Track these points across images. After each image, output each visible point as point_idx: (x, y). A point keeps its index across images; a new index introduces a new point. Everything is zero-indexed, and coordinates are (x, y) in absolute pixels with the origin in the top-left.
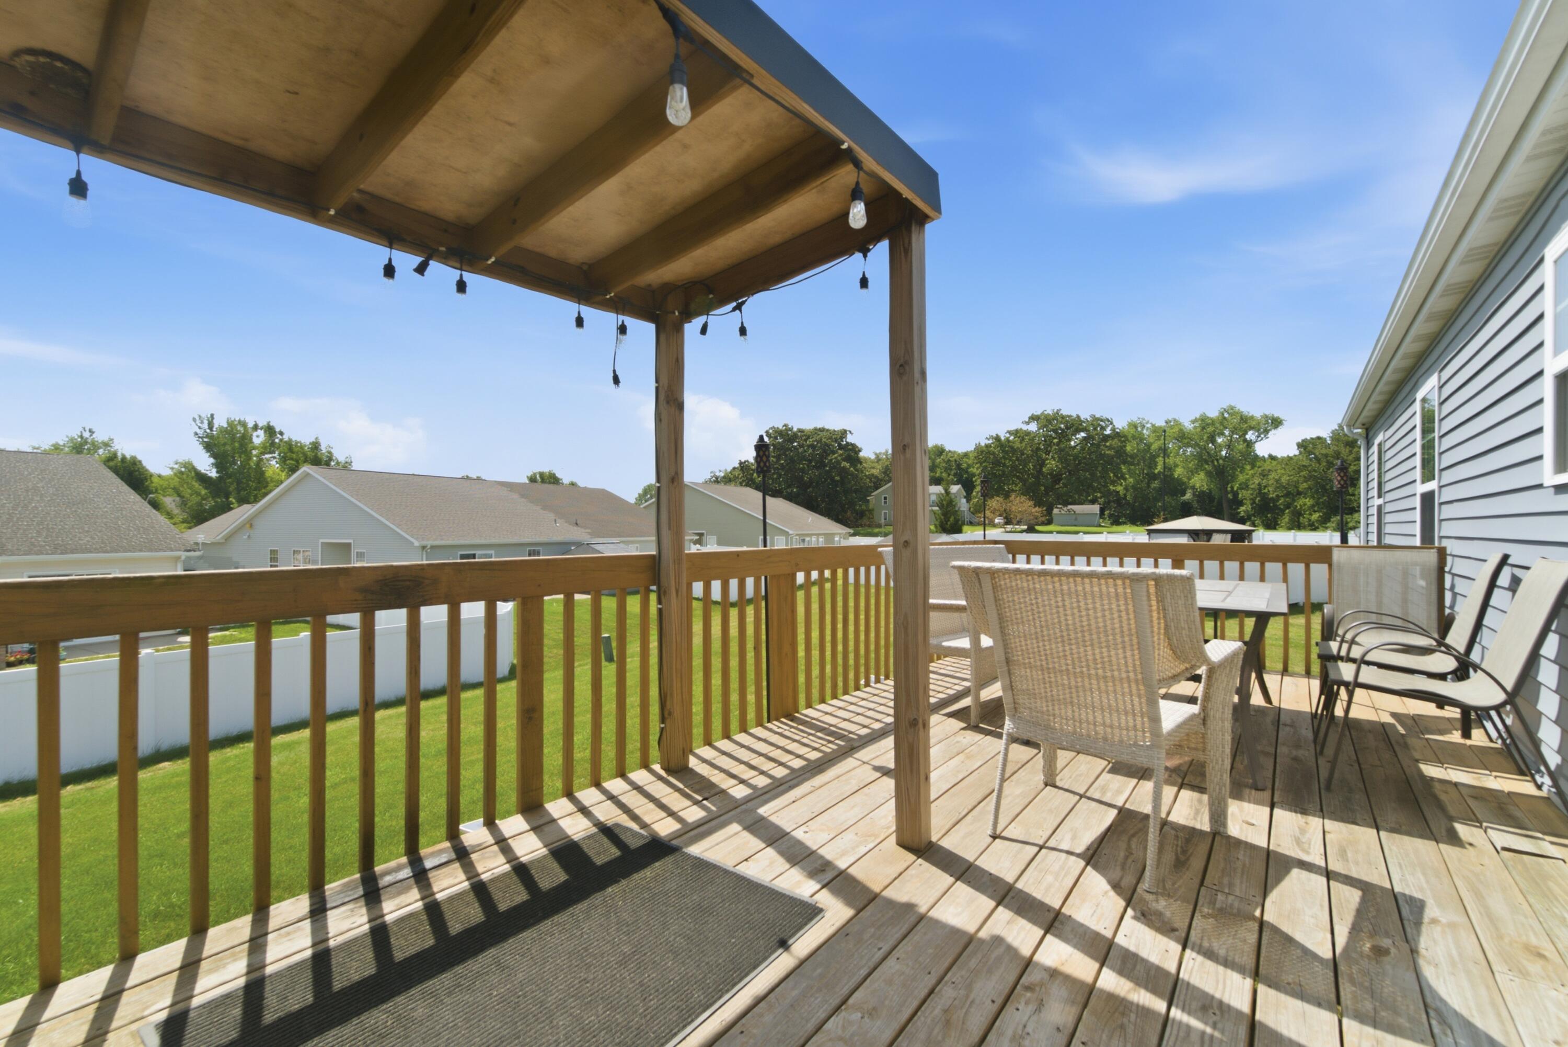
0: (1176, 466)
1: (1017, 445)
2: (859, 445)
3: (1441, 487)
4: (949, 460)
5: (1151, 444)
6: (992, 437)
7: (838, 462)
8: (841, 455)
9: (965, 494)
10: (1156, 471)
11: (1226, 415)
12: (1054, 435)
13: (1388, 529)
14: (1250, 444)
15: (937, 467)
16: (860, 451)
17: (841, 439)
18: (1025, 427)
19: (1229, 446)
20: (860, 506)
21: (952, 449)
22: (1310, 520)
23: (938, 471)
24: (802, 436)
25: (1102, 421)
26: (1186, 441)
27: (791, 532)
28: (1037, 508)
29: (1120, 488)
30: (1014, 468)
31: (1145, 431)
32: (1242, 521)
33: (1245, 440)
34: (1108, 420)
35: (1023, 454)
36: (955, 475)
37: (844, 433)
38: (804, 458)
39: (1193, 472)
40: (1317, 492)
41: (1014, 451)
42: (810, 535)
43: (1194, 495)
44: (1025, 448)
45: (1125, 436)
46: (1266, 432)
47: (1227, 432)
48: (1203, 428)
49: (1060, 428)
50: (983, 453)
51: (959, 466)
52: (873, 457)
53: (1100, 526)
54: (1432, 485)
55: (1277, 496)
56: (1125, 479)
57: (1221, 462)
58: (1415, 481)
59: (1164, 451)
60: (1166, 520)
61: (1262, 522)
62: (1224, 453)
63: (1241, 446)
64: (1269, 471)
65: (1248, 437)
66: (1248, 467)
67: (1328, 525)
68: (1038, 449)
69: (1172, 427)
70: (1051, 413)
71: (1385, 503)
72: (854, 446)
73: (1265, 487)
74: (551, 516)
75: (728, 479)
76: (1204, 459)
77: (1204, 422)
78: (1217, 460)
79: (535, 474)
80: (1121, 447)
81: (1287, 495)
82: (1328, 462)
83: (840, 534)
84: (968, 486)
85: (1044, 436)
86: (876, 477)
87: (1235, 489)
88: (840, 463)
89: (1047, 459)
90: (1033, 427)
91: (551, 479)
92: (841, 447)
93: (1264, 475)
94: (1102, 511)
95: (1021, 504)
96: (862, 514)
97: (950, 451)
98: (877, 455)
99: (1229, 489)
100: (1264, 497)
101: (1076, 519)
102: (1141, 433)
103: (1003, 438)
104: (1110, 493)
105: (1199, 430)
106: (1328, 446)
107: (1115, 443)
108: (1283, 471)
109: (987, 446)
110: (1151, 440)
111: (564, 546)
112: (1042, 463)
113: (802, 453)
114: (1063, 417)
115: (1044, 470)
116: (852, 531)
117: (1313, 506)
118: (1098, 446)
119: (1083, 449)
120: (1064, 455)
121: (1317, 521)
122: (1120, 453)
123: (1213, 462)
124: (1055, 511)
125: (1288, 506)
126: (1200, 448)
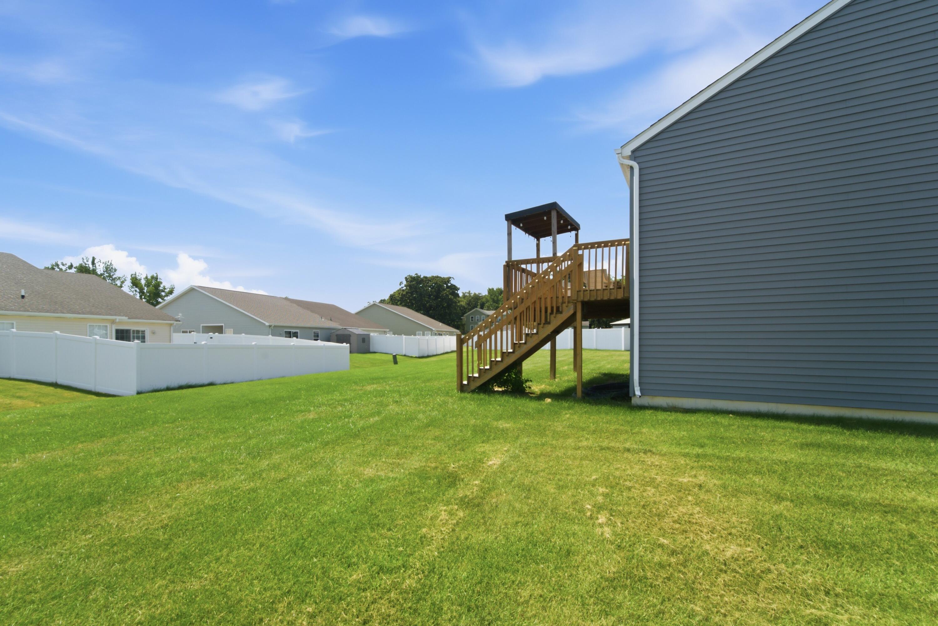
2: (457, 286)
8: (448, 292)
16: (457, 290)
17: (448, 282)
24: (426, 281)
27: (434, 329)
37: (449, 279)
38: (427, 294)
72: (454, 286)
86: (464, 307)
88: (448, 296)
92: (448, 287)
98: (465, 294)
111: (330, 330)
113: (426, 290)
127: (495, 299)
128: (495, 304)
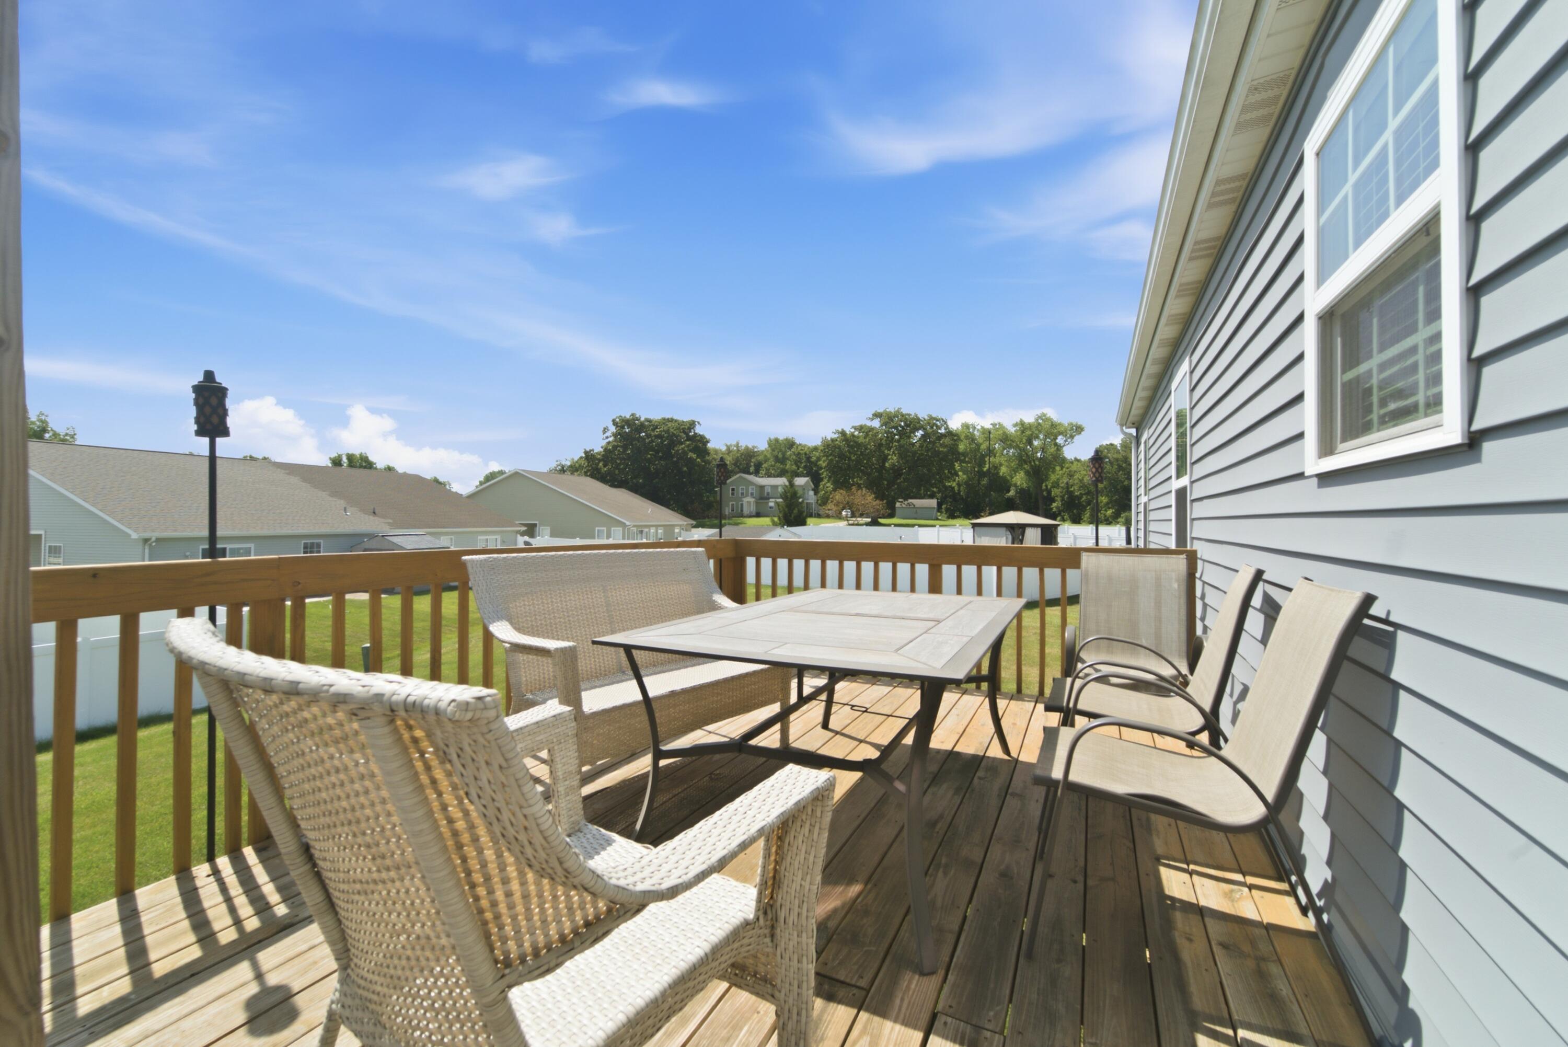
0: (1001, 465)
1: (861, 440)
2: (707, 437)
3: (1192, 482)
4: (799, 454)
5: (981, 444)
6: (837, 432)
7: (685, 453)
8: (688, 446)
9: (813, 486)
10: (985, 469)
11: (1040, 421)
12: (895, 431)
13: (1152, 527)
14: (1059, 448)
15: (787, 459)
16: (708, 442)
17: (690, 429)
18: (869, 423)
19: (1043, 449)
20: (708, 497)
21: (803, 443)
22: (1106, 516)
23: (789, 463)
24: (649, 426)
25: (937, 420)
26: (1008, 443)
27: (628, 523)
28: (878, 502)
29: (954, 484)
30: (859, 462)
31: (976, 432)
32: (1054, 517)
33: (1056, 444)
34: (943, 421)
35: (866, 449)
36: (805, 467)
37: (692, 424)
38: (652, 449)
39: (1015, 471)
40: (1110, 491)
41: (858, 445)
42: (649, 526)
43: (1017, 492)
44: (869, 443)
45: (956, 435)
46: (1072, 437)
47: (1041, 436)
48: (1023, 432)
49: (900, 426)
50: (829, 447)
51: (808, 459)
52: (724, 449)
53: (937, 519)
54: (1184, 481)
55: (1081, 494)
56: (958, 475)
57: (1037, 463)
58: (1170, 478)
59: (991, 452)
60: (991, 514)
61: (1070, 517)
62: (1039, 455)
63: (1052, 449)
64: (1075, 471)
65: (1058, 441)
66: (1058, 468)
67: (1119, 520)
68: (881, 445)
69: (997, 430)
70: (893, 411)
71: (1149, 500)
72: (702, 437)
73: (1072, 486)
74: (342, 503)
75: (574, 469)
76: (1023, 459)
77: (1023, 427)
78: (1034, 461)
79: (340, 456)
80: (954, 445)
81: (1089, 493)
82: (1118, 465)
83: (680, 526)
84: (816, 479)
85: (886, 432)
86: (726, 468)
87: (1049, 487)
88: (687, 454)
89: (889, 455)
90: (876, 424)
91: (361, 463)
92: (689, 438)
93: (1071, 475)
94: (939, 505)
95: (866, 498)
96: (709, 506)
97: (800, 444)
98: (728, 447)
99: (1044, 487)
100: (1071, 494)
101: (916, 512)
102: (973, 434)
103: (848, 432)
104: (946, 488)
105: (1019, 433)
106: (1118, 452)
107: (947, 441)
108: (1085, 473)
109: (833, 440)
110: (981, 441)
111: (355, 539)
112: (885, 459)
113: (650, 442)
114: (903, 415)
115: (887, 465)
116: (694, 523)
117: (1107, 504)
118: (934, 443)
119: (921, 446)
120: (904, 452)
121: (1111, 516)
122: (953, 450)
123: (1030, 462)
124: (898, 505)
125: (1089, 503)
126: (1020, 450)
127: (780, 456)
128: (778, 465)
